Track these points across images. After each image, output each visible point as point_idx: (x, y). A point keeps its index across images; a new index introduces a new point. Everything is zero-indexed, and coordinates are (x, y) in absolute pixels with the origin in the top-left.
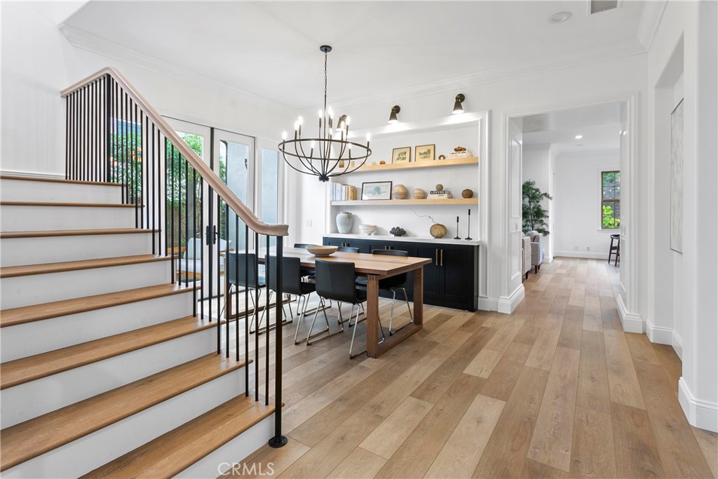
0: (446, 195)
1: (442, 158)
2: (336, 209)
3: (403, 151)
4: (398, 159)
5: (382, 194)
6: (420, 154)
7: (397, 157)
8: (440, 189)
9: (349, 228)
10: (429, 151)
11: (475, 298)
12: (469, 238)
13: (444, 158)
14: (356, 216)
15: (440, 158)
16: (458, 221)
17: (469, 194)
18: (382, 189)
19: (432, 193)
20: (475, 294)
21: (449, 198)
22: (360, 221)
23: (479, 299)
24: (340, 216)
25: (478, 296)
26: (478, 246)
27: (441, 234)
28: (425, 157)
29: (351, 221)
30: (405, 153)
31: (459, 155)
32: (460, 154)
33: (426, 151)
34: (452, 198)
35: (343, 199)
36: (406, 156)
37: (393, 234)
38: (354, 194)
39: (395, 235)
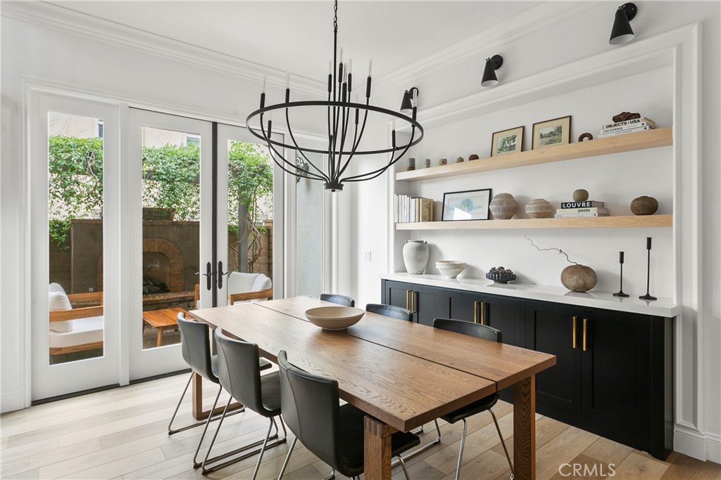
0: (594, 210)
1: (586, 139)
2: (402, 236)
3: (510, 134)
4: (501, 150)
5: (474, 211)
6: (542, 136)
7: (499, 147)
8: (582, 199)
9: (424, 264)
10: (559, 129)
11: (667, 426)
12: (648, 297)
13: (591, 137)
14: (434, 246)
15: (581, 139)
16: (622, 261)
17: (647, 207)
18: (475, 203)
19: (565, 205)
20: (667, 417)
21: (600, 215)
22: (440, 253)
23: (676, 429)
24: (408, 247)
25: (673, 421)
26: (673, 320)
27: (585, 284)
28: (552, 142)
29: (425, 254)
30: (514, 138)
31: (624, 127)
32: (627, 126)
33: (553, 130)
34: (608, 215)
35: (413, 219)
36: (515, 143)
37: (492, 279)
38: (430, 211)
39: (495, 280)
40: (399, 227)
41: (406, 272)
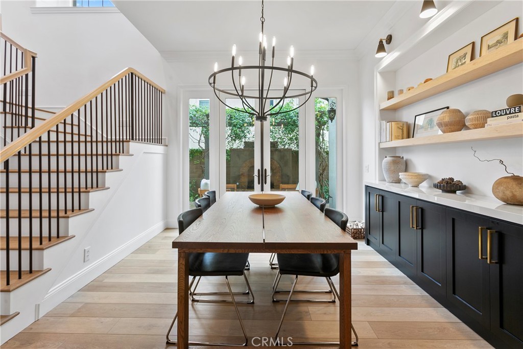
3: (461, 53)
6: (489, 47)
7: (453, 67)
8: (515, 105)
14: (409, 160)
19: (495, 114)
24: (386, 160)
30: (465, 55)
33: (499, 38)
35: (388, 138)
36: (465, 60)
37: (440, 189)
38: (403, 131)
39: (442, 190)
40: (383, 146)
41: (386, 181)
